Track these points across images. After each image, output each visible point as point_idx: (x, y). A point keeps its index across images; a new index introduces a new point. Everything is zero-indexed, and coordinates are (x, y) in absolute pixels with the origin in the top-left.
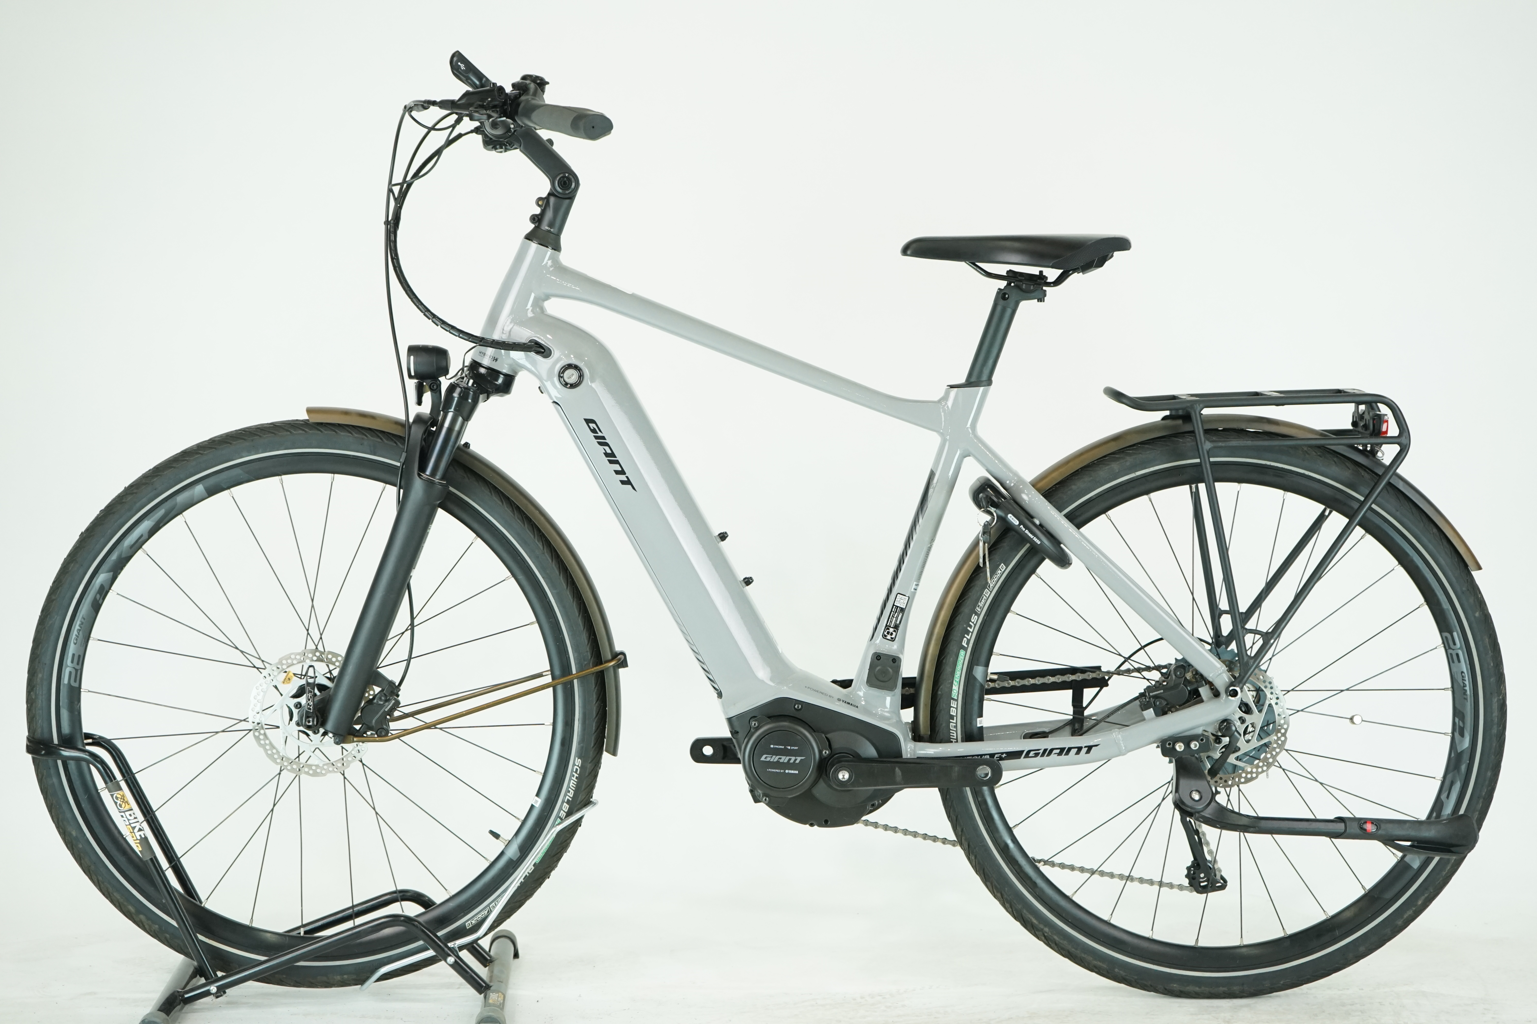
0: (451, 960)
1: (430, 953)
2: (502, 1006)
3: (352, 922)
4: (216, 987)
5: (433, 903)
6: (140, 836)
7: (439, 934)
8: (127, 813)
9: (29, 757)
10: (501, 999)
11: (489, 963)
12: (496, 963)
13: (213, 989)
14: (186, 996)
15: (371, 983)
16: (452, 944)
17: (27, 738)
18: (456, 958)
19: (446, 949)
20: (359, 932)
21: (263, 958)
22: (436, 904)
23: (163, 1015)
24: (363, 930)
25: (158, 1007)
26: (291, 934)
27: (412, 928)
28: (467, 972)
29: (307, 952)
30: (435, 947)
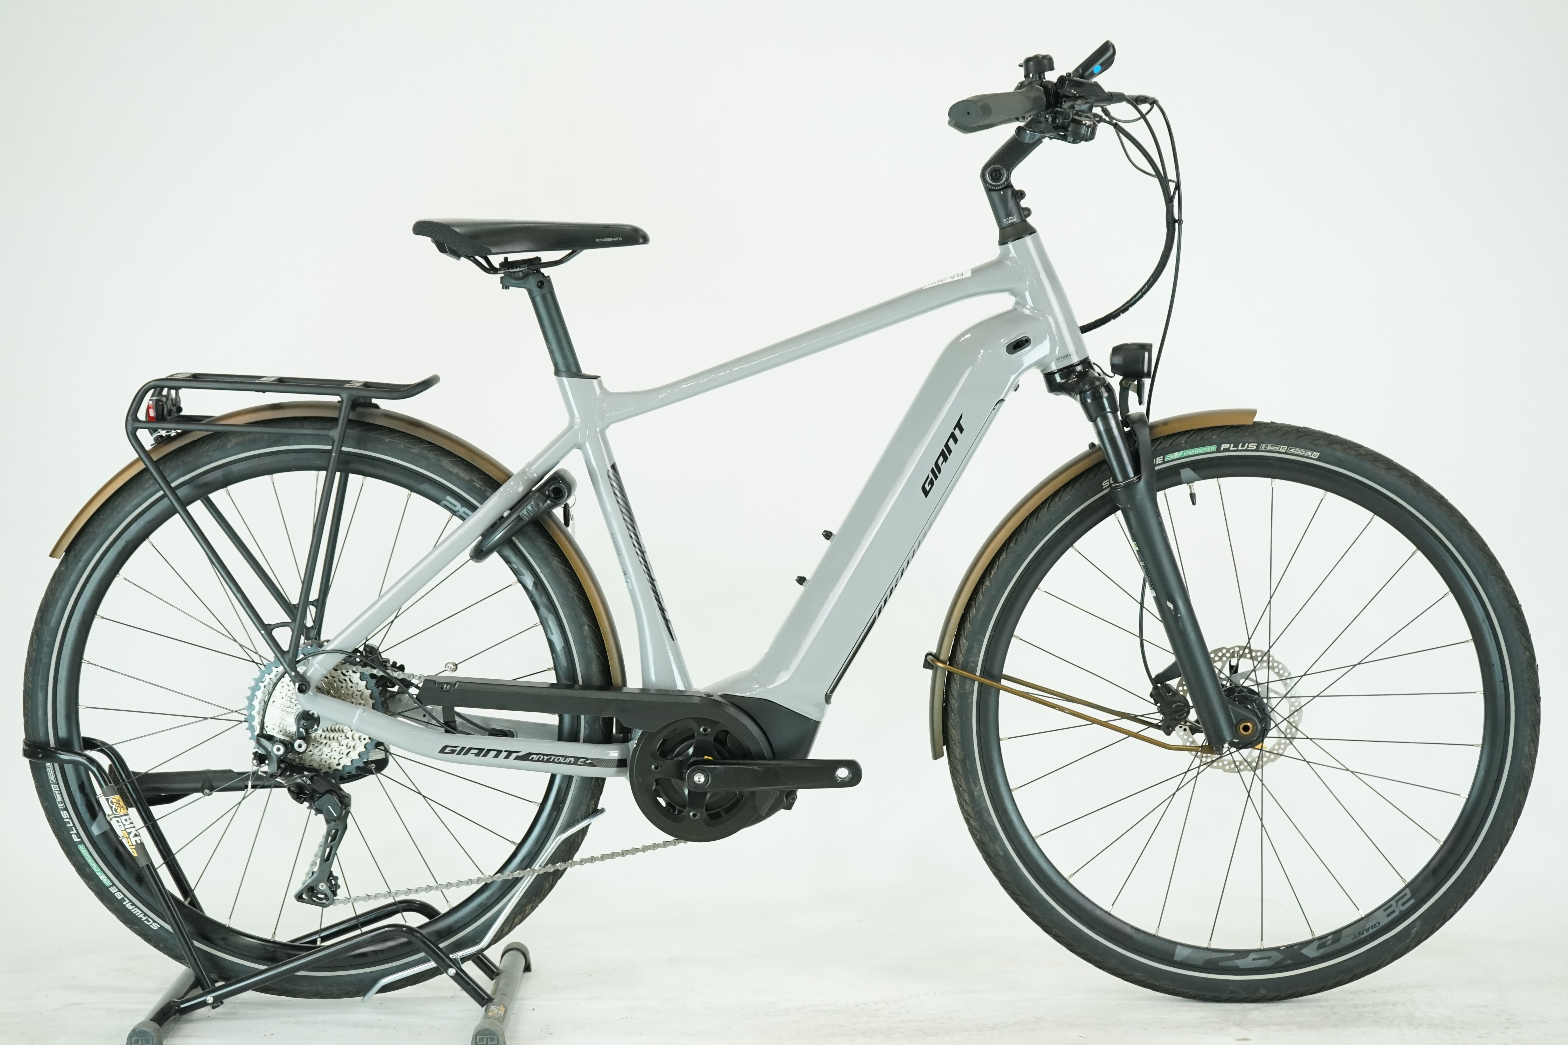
0: (452, 971)
1: (432, 964)
2: (502, 1019)
4: (213, 997)
5: (438, 913)
6: (136, 841)
7: (441, 946)
8: (123, 818)
9: (26, 761)
10: (501, 1012)
11: (496, 976)
12: (502, 975)
13: (210, 999)
14: (182, 1006)
15: (373, 995)
16: (454, 955)
17: (24, 742)
18: (457, 970)
19: (447, 960)
20: (358, 942)
21: (263, 967)
22: (440, 914)
23: (155, 1025)
24: (363, 940)
25: (151, 1017)
26: (298, 944)
27: (414, 940)
28: (469, 984)
29: (307, 961)
30: (437, 958)
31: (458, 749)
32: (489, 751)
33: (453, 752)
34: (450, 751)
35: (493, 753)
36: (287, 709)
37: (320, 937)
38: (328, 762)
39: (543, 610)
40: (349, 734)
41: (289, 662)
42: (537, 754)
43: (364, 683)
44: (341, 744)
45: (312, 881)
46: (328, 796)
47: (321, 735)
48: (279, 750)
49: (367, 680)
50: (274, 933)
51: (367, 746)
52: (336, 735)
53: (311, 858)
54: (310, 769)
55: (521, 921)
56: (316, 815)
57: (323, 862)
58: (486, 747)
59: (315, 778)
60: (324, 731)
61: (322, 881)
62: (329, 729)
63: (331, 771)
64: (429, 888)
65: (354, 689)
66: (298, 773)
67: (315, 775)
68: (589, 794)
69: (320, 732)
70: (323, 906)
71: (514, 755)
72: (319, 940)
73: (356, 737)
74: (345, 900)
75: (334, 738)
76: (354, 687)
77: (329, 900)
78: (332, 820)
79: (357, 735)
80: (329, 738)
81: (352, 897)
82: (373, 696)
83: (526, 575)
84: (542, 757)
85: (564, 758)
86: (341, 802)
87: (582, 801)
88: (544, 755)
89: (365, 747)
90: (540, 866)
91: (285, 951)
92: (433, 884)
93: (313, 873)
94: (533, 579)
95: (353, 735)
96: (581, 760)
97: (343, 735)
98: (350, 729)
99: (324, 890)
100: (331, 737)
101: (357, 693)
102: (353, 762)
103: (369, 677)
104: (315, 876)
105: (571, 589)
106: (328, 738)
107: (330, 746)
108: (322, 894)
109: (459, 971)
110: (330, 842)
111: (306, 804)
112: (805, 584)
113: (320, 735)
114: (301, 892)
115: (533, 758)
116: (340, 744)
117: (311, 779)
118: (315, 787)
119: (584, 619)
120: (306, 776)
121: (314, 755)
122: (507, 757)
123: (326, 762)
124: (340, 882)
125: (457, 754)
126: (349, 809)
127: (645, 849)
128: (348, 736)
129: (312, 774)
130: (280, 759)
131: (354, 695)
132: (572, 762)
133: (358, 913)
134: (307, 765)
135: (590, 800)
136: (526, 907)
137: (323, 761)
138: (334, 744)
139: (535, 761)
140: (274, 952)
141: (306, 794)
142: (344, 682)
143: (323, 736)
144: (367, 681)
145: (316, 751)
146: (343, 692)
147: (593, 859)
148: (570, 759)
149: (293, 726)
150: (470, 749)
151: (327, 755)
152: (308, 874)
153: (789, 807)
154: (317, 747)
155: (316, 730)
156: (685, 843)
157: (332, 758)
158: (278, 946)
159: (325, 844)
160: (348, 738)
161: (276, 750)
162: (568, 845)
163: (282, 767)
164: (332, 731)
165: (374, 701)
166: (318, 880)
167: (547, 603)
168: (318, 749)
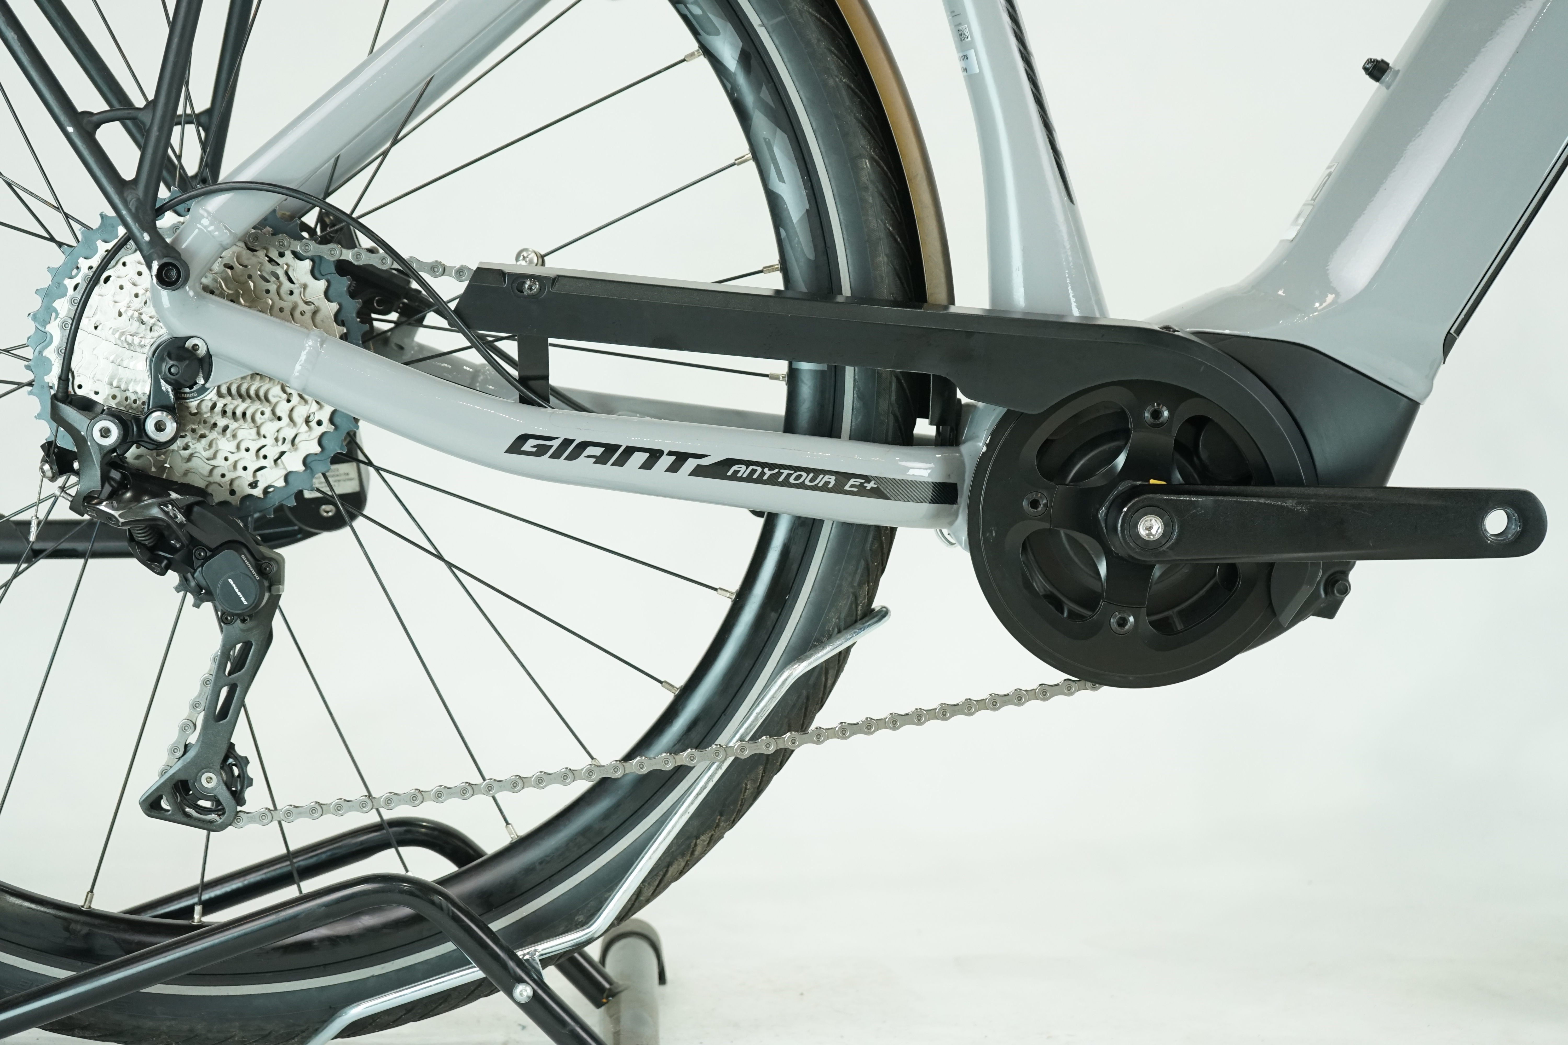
0: (524, 991)
1: (473, 974)
3: (294, 887)
5: (479, 853)
7: (496, 926)
11: (607, 998)
12: (623, 996)
16: (526, 951)
18: (536, 987)
19: (511, 964)
20: (295, 917)
21: (62, 974)
22: (486, 854)
24: (303, 912)
26: (146, 917)
27: (428, 911)
28: (563, 1023)
29: (168, 962)
30: (488, 959)
31: (555, 444)
32: (630, 451)
33: (541, 451)
34: (534, 450)
35: (639, 458)
36: (129, 338)
37: (201, 902)
38: (229, 476)
39: (761, 122)
40: (283, 409)
41: (137, 209)
42: (748, 463)
43: (322, 284)
44: (262, 432)
45: (185, 768)
46: (227, 553)
47: (214, 406)
48: (105, 433)
49: (329, 277)
50: (92, 891)
51: (325, 442)
52: (252, 407)
53: (184, 712)
54: (185, 488)
55: (682, 873)
56: (197, 605)
57: (212, 722)
58: (625, 442)
59: (196, 509)
60: (220, 395)
61: (207, 768)
62: (234, 390)
63: (235, 500)
64: (467, 790)
65: (296, 297)
66: (153, 495)
67: (198, 503)
68: (859, 571)
69: (211, 396)
70: (210, 827)
71: (691, 464)
72: (198, 909)
73: (299, 417)
74: (264, 815)
75: (244, 414)
76: (296, 292)
77: (224, 813)
78: (238, 615)
79: (300, 413)
80: (234, 413)
81: (279, 807)
82: (342, 317)
83: (721, 34)
84: (759, 469)
85: (811, 475)
86: (261, 571)
87: (840, 586)
88: (763, 465)
89: (320, 443)
90: (741, 739)
91: (116, 935)
92: (476, 779)
93: (187, 747)
94: (741, 44)
95: (292, 410)
96: (852, 481)
97: (268, 411)
98: (285, 396)
99: (213, 789)
100: (239, 412)
101: (302, 307)
102: (291, 479)
103: (333, 270)
104: (191, 754)
105: (833, 67)
106: (229, 414)
107: (234, 436)
108: (207, 798)
109: (540, 992)
110: (230, 674)
111: (173, 577)
112: (1387, 78)
113: (210, 404)
114: (156, 795)
115: (737, 472)
116: (258, 433)
117: (188, 511)
118: (196, 533)
119: (862, 143)
120: (173, 503)
121: (194, 459)
122: (673, 468)
123: (223, 476)
124: (253, 770)
125: (550, 457)
126: (279, 590)
127: (995, 702)
128: (279, 413)
129: (190, 499)
130: (107, 459)
131: (297, 314)
132: (830, 486)
133: (292, 848)
134: (177, 477)
135: (860, 585)
136: (697, 838)
137: (217, 473)
138: (246, 433)
139: (741, 479)
140: (88, 935)
141: (173, 550)
142: (273, 279)
143: (218, 408)
144: (328, 281)
145: (199, 447)
146: (270, 302)
147: (869, 726)
148: (826, 478)
149: (144, 381)
150: (584, 445)
151: (226, 459)
152: (173, 750)
153: (1329, 611)
154: (203, 436)
155: (203, 390)
156: (1094, 689)
157: (240, 466)
158: (97, 922)
159: (218, 679)
160: (279, 419)
161: (99, 434)
162: (805, 692)
163: (113, 479)
164: (241, 396)
165: (345, 331)
166: (199, 766)
167: (772, 104)
168: (204, 442)
